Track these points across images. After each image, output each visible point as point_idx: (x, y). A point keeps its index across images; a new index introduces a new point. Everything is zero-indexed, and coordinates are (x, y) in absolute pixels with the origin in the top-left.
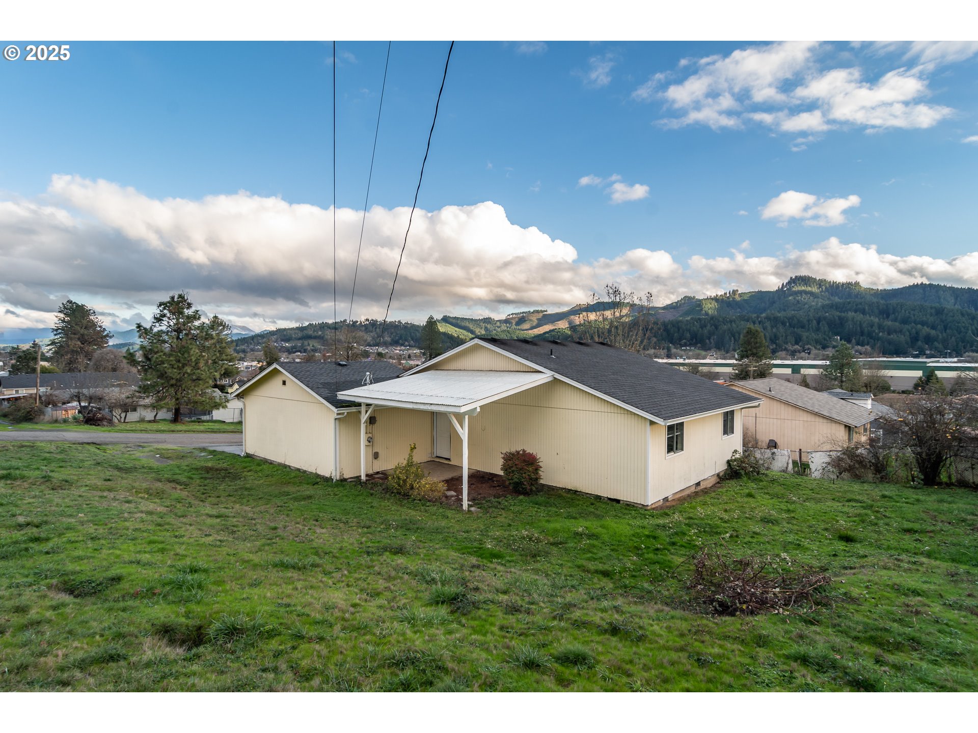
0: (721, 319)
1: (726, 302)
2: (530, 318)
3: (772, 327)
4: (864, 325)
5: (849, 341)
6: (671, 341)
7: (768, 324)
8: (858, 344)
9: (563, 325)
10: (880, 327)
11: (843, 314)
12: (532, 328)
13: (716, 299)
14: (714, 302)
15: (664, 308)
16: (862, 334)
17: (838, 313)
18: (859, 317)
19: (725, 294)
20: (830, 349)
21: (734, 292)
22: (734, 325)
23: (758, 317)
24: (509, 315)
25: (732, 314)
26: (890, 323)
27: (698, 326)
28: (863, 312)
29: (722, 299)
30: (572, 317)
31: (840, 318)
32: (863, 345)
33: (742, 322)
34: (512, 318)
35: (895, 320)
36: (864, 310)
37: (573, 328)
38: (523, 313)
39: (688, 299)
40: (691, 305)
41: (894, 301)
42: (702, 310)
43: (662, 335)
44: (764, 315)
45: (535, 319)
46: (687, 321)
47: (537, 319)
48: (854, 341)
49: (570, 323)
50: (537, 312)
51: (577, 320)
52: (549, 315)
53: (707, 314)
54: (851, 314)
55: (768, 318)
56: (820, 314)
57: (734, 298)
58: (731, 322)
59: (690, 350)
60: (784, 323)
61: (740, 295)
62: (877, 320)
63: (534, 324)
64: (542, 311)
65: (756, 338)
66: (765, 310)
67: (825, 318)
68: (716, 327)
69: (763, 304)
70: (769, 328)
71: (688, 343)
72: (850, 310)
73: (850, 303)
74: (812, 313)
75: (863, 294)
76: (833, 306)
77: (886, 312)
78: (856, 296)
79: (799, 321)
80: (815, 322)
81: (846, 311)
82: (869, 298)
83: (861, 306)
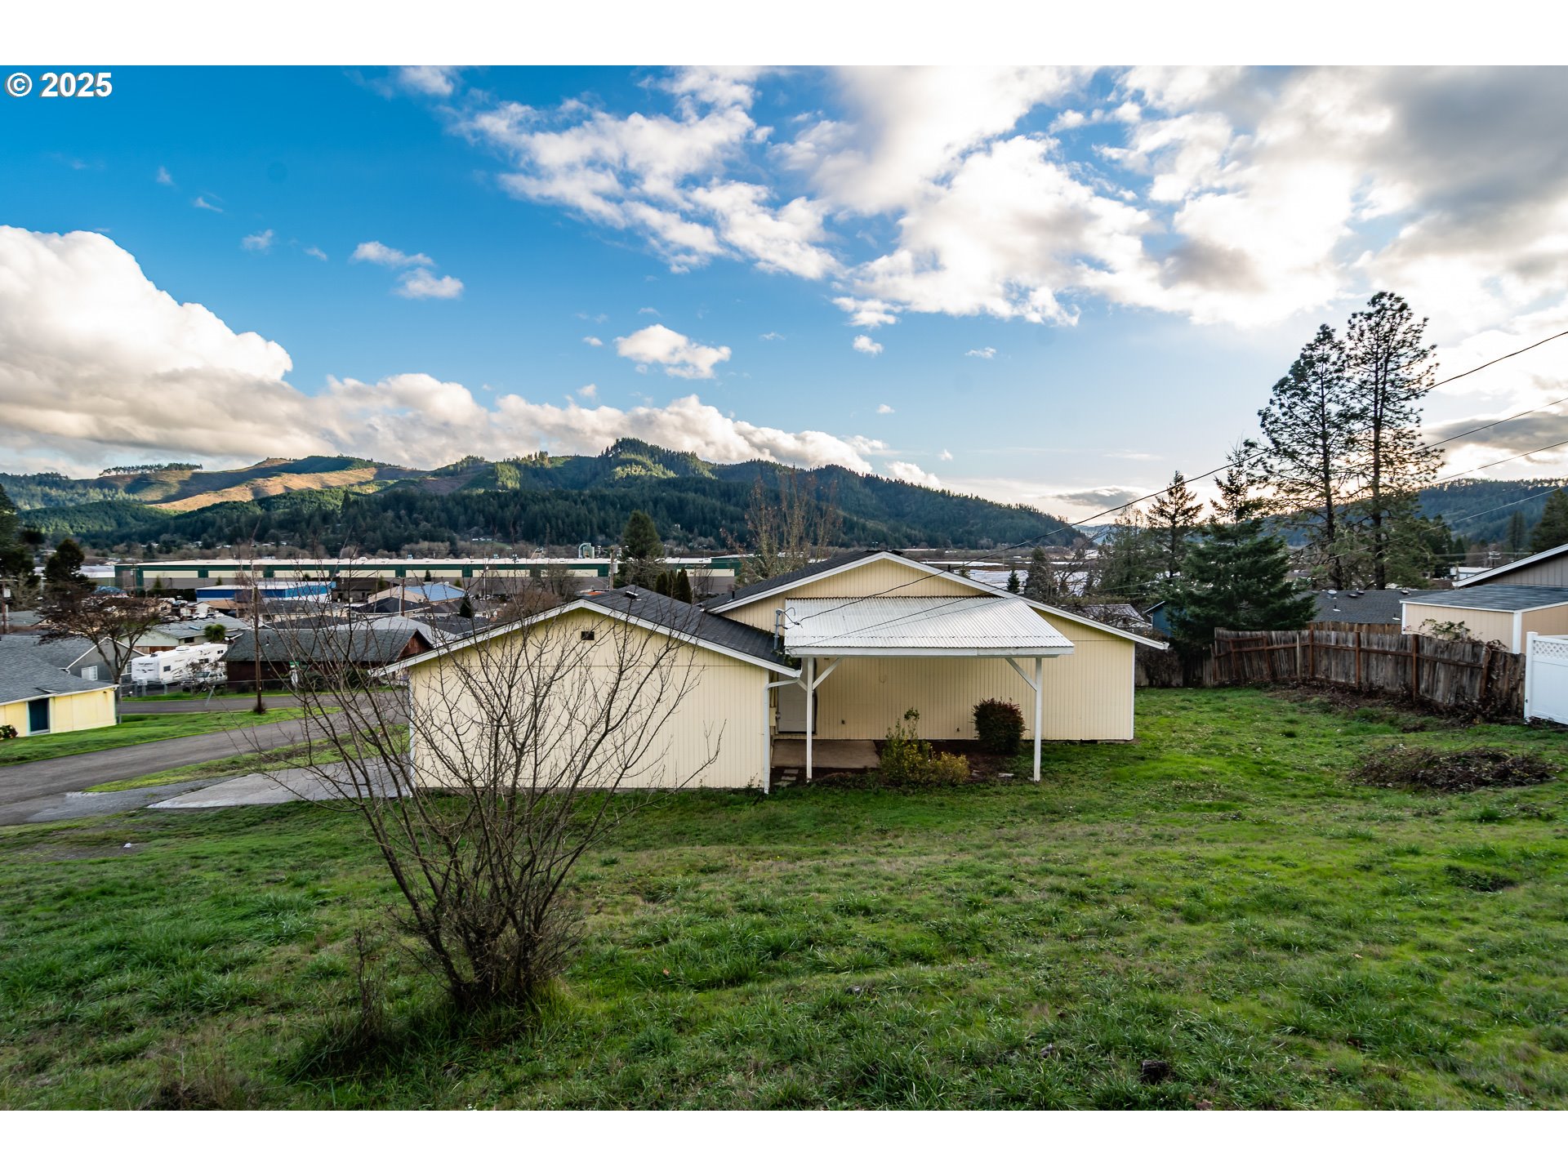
0: (529, 496)
1: (530, 469)
2: (164, 478)
3: (599, 509)
4: (706, 510)
5: (691, 531)
6: (454, 526)
7: (594, 505)
8: (701, 534)
9: (241, 495)
10: (723, 512)
11: (683, 495)
12: (168, 499)
13: (516, 464)
14: (513, 469)
15: (435, 473)
16: (704, 521)
17: (677, 493)
18: (701, 499)
19: (530, 457)
20: (671, 541)
21: (543, 455)
22: (548, 506)
23: (580, 494)
24: (108, 471)
25: (542, 487)
26: (732, 508)
27: (496, 506)
28: (704, 493)
29: (526, 465)
30: (260, 481)
31: (679, 498)
32: (706, 537)
33: (560, 501)
34: (117, 478)
35: (737, 504)
36: (704, 489)
37: (265, 502)
38: (144, 467)
39: (473, 462)
40: (477, 471)
41: (734, 480)
42: (496, 479)
43: (439, 518)
44: (587, 492)
45: (173, 479)
46: (479, 496)
47: (180, 482)
48: (696, 530)
49: (256, 492)
50: (179, 467)
51: (274, 486)
52: (208, 475)
53: (504, 487)
54: (691, 495)
55: (593, 497)
56: (656, 493)
57: (542, 465)
58: (544, 500)
59: (486, 543)
60: (613, 505)
61: (551, 460)
62: (718, 504)
63: (173, 491)
64: (190, 467)
65: (645, 529)
66: (585, 484)
67: (663, 499)
68: (523, 507)
69: (583, 476)
70: (596, 511)
71: (482, 531)
72: (689, 489)
73: (688, 480)
74: (646, 491)
75: (701, 470)
76: (669, 482)
77: (727, 494)
78: (694, 471)
79: (631, 501)
80: (651, 503)
81: (686, 490)
82: (707, 474)
83: (701, 485)
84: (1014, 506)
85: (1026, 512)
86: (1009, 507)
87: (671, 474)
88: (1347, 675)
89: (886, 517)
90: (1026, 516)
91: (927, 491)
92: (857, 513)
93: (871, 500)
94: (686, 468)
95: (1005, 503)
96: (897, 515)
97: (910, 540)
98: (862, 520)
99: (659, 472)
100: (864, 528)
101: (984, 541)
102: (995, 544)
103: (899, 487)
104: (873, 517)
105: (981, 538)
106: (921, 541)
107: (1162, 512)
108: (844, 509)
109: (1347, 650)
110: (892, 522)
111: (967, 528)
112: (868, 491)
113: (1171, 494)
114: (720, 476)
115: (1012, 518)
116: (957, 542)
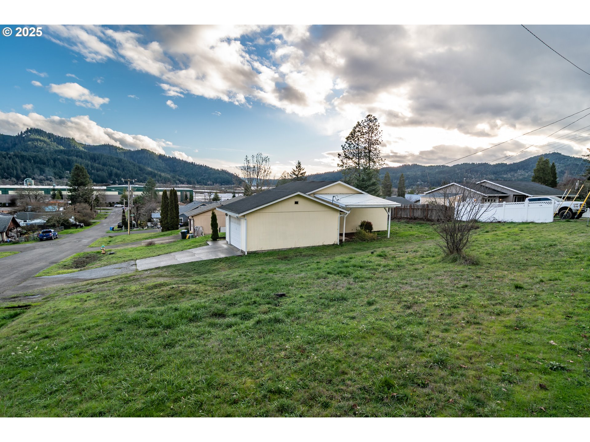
10: (92, 166)
17: (67, 157)
18: (80, 160)
26: (97, 165)
28: (81, 157)
31: (68, 159)
35: (99, 163)
41: (97, 152)
44: (11, 153)
54: (74, 158)
55: (16, 155)
56: (54, 156)
60: (29, 160)
62: (90, 163)
65: (82, 173)
67: (59, 159)
72: (73, 155)
73: (72, 151)
74: (48, 154)
75: (78, 147)
76: (61, 151)
77: (94, 159)
78: (74, 147)
79: (40, 159)
80: (52, 161)
81: (71, 156)
82: (81, 149)
83: (79, 154)
84: (220, 169)
85: (224, 172)
86: (218, 170)
87: (62, 148)
88: (407, 215)
89: (169, 172)
90: (224, 173)
91: (186, 162)
92: (156, 169)
93: (163, 165)
94: (70, 145)
95: (216, 168)
96: (174, 171)
97: (180, 181)
98: (159, 173)
99: (54, 146)
100: (160, 176)
101: (209, 183)
102: (213, 184)
103: (174, 160)
104: (163, 172)
105: (208, 181)
106: (184, 182)
107: (294, 174)
108: (151, 168)
109: (408, 209)
110: (172, 174)
111: (203, 177)
112: (160, 161)
113: (297, 168)
114: (88, 150)
115: (219, 174)
116: (199, 183)
